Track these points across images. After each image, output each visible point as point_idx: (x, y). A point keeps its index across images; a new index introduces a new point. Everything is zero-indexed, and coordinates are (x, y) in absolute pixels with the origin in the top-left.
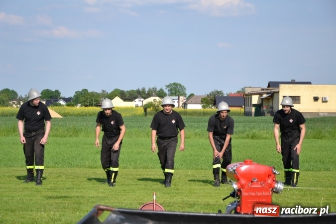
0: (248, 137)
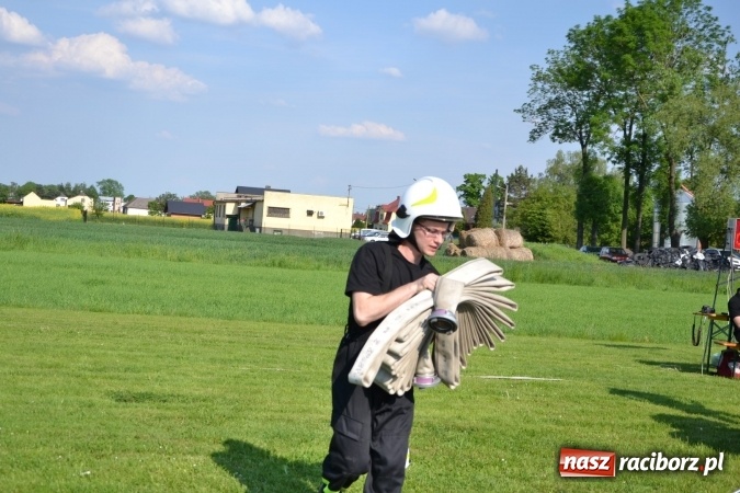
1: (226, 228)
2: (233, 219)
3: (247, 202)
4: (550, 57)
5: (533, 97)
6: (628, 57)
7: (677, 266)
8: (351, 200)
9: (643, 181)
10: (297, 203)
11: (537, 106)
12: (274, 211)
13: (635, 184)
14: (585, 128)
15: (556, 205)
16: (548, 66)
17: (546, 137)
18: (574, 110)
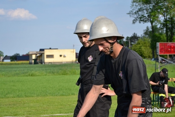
0: (29, 75)
1: (33, 63)
2: (35, 60)
3: (39, 54)
5: (133, 8)
8: (75, 50)
9: (172, 34)
10: (56, 53)
11: (134, 11)
12: (49, 56)
13: (170, 35)
14: (152, 17)
15: (145, 45)
17: (138, 22)
18: (147, 11)
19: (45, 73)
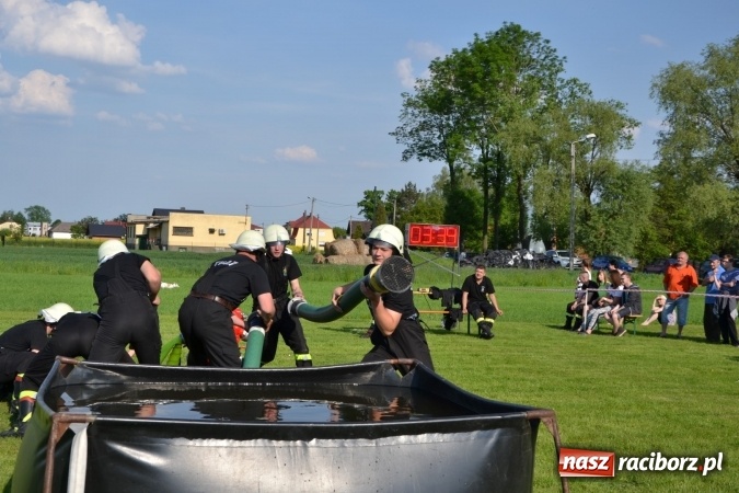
2: (143, 238)
3: (155, 223)
4: (418, 85)
5: (404, 121)
6: (476, 85)
7: (509, 266)
8: (249, 218)
9: (499, 193)
10: (199, 224)
11: (409, 129)
12: (179, 231)
13: (492, 196)
14: (448, 149)
15: (433, 216)
16: (416, 93)
17: (415, 156)
18: (441, 131)
19: (179, 273)
